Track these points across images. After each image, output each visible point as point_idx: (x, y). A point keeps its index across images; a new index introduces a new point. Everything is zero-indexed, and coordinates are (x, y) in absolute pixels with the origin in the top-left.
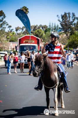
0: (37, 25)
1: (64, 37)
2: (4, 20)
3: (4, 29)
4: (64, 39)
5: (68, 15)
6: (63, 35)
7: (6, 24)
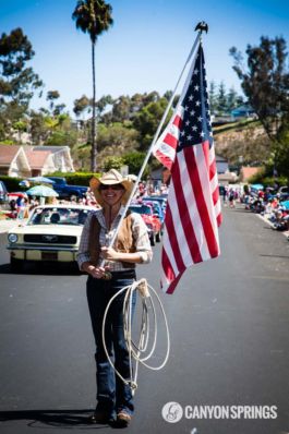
0: (155, 93)
1: (255, 137)
2: (27, 64)
3: (25, 100)
4: (255, 145)
5: (274, 49)
6: (252, 129)
7: (34, 81)
